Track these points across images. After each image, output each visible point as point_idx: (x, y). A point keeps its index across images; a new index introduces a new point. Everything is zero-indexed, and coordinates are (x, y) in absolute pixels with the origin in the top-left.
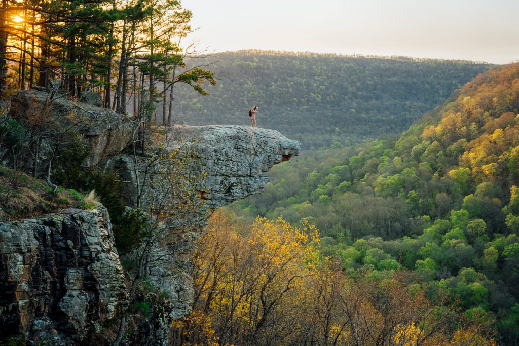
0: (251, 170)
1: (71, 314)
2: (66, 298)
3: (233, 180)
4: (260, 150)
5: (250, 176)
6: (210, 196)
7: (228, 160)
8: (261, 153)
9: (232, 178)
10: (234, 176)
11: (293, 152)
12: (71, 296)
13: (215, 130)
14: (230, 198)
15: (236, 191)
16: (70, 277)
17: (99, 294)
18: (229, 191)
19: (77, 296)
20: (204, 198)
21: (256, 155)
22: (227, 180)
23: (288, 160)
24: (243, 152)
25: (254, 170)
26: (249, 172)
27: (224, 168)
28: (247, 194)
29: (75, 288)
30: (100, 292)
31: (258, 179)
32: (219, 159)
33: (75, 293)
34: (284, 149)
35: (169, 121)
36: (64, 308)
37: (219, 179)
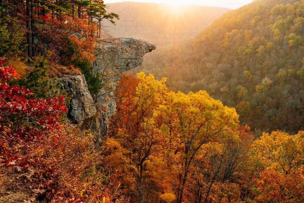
0: (136, 56)
1: (75, 117)
2: (73, 110)
3: (129, 61)
4: (140, 48)
5: (136, 59)
6: (120, 68)
7: (127, 52)
8: (140, 49)
9: (129, 60)
10: (129, 59)
11: (153, 48)
12: (75, 110)
13: (121, 40)
14: (128, 68)
15: (130, 65)
16: (73, 103)
17: (85, 109)
18: (127, 65)
19: (77, 110)
20: (117, 69)
21: (138, 50)
22: (126, 61)
23: (151, 52)
24: (132, 49)
25: (137, 57)
26: (135, 57)
27: (125, 55)
28: (135, 66)
29: (76, 107)
30: (85, 108)
31: (139, 60)
32: (123, 52)
33: (76, 109)
34: (150, 47)
35: (100, 36)
36: (72, 114)
37: (123, 61)
